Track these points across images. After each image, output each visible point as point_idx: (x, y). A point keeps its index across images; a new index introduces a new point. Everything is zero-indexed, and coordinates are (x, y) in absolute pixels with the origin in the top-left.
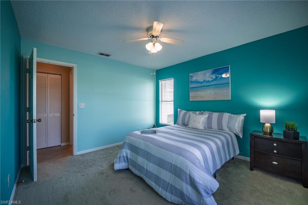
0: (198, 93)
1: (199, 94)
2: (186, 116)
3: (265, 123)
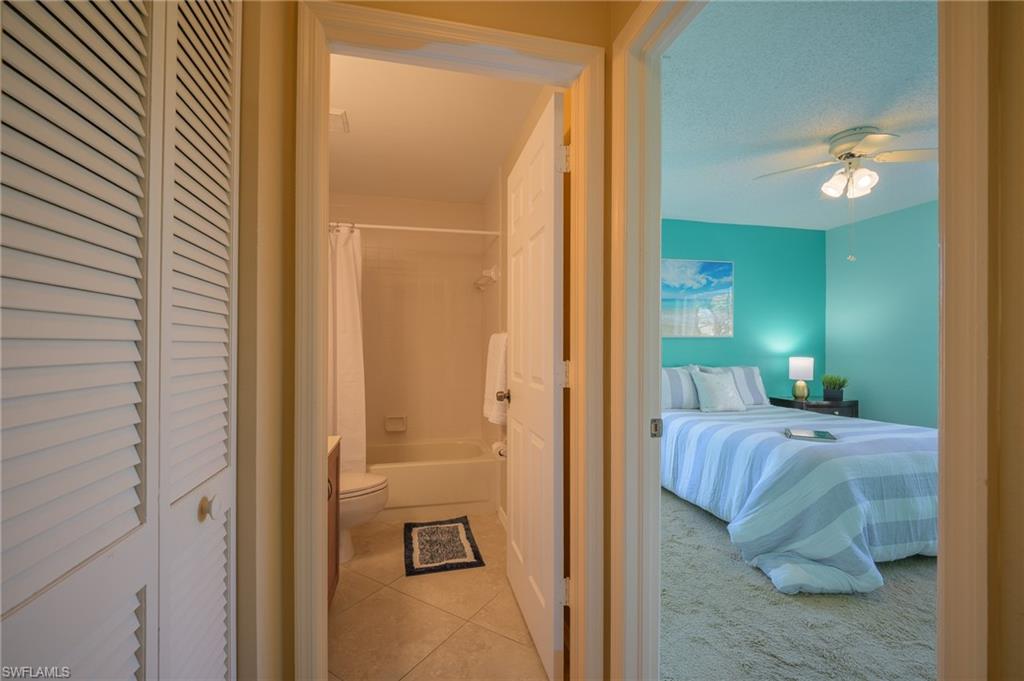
2: (680, 381)
3: (796, 381)
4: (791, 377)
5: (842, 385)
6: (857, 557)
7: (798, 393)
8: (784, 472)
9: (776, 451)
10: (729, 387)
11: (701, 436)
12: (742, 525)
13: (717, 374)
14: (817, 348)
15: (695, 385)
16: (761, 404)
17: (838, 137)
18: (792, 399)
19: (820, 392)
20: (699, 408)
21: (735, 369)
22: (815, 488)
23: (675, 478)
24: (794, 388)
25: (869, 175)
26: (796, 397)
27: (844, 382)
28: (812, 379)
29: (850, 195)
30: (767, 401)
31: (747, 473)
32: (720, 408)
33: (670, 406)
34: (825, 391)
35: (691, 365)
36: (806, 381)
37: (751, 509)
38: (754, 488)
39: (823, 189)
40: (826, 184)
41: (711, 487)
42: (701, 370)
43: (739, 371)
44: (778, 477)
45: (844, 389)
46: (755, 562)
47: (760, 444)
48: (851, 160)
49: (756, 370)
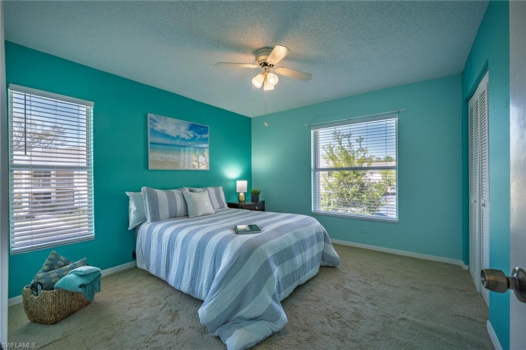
0: (168, 156)
1: (169, 158)
2: (175, 199)
3: (239, 193)
4: (237, 191)
5: (258, 194)
6: (275, 310)
7: (241, 199)
8: (234, 261)
9: (229, 245)
10: (205, 200)
11: (184, 239)
12: (208, 308)
13: (199, 192)
14: (248, 175)
15: (185, 200)
16: (223, 208)
17: (261, 50)
18: (238, 203)
19: (249, 198)
20: (188, 216)
21: (209, 188)
22: (252, 269)
23: (168, 271)
24: (239, 197)
25: (274, 77)
26: (240, 201)
27: (259, 192)
28: (246, 191)
29: (265, 89)
30: (226, 205)
31: (212, 264)
32: (200, 214)
33: (168, 217)
34: (252, 197)
35: (184, 187)
36: (244, 193)
37: (213, 294)
38: (216, 276)
39: (253, 81)
40: (254, 78)
41: (190, 276)
42: (191, 191)
43: (212, 190)
44: (230, 266)
45: (259, 196)
46: (216, 334)
47: (221, 240)
48: (266, 67)
49: (221, 188)
